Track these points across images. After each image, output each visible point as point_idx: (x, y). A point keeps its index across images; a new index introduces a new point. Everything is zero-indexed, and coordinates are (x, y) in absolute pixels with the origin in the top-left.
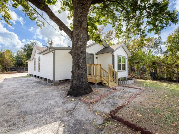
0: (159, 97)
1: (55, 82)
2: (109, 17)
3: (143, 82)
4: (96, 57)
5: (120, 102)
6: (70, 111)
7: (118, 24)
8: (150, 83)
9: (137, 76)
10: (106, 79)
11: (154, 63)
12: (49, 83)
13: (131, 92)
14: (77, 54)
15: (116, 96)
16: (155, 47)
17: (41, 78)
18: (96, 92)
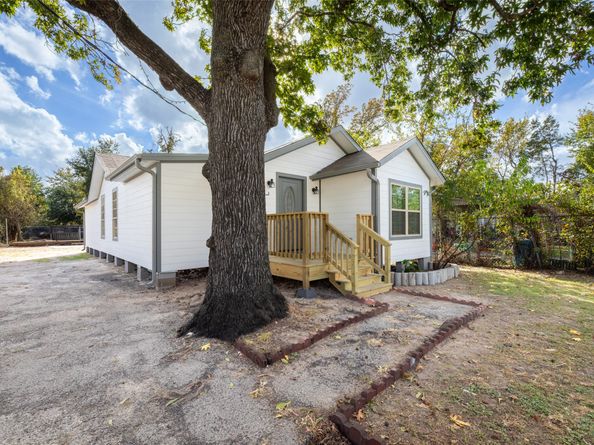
0: (547, 337)
1: (162, 277)
2: (360, 45)
3: (487, 275)
4: (314, 190)
5: (387, 361)
6: (177, 395)
7: (394, 68)
8: (511, 280)
9: (465, 255)
10: (344, 269)
11: (529, 210)
12: (143, 278)
13: (437, 318)
14: (226, 175)
15: (373, 334)
16: (532, 154)
17: (121, 262)
18: (300, 317)
